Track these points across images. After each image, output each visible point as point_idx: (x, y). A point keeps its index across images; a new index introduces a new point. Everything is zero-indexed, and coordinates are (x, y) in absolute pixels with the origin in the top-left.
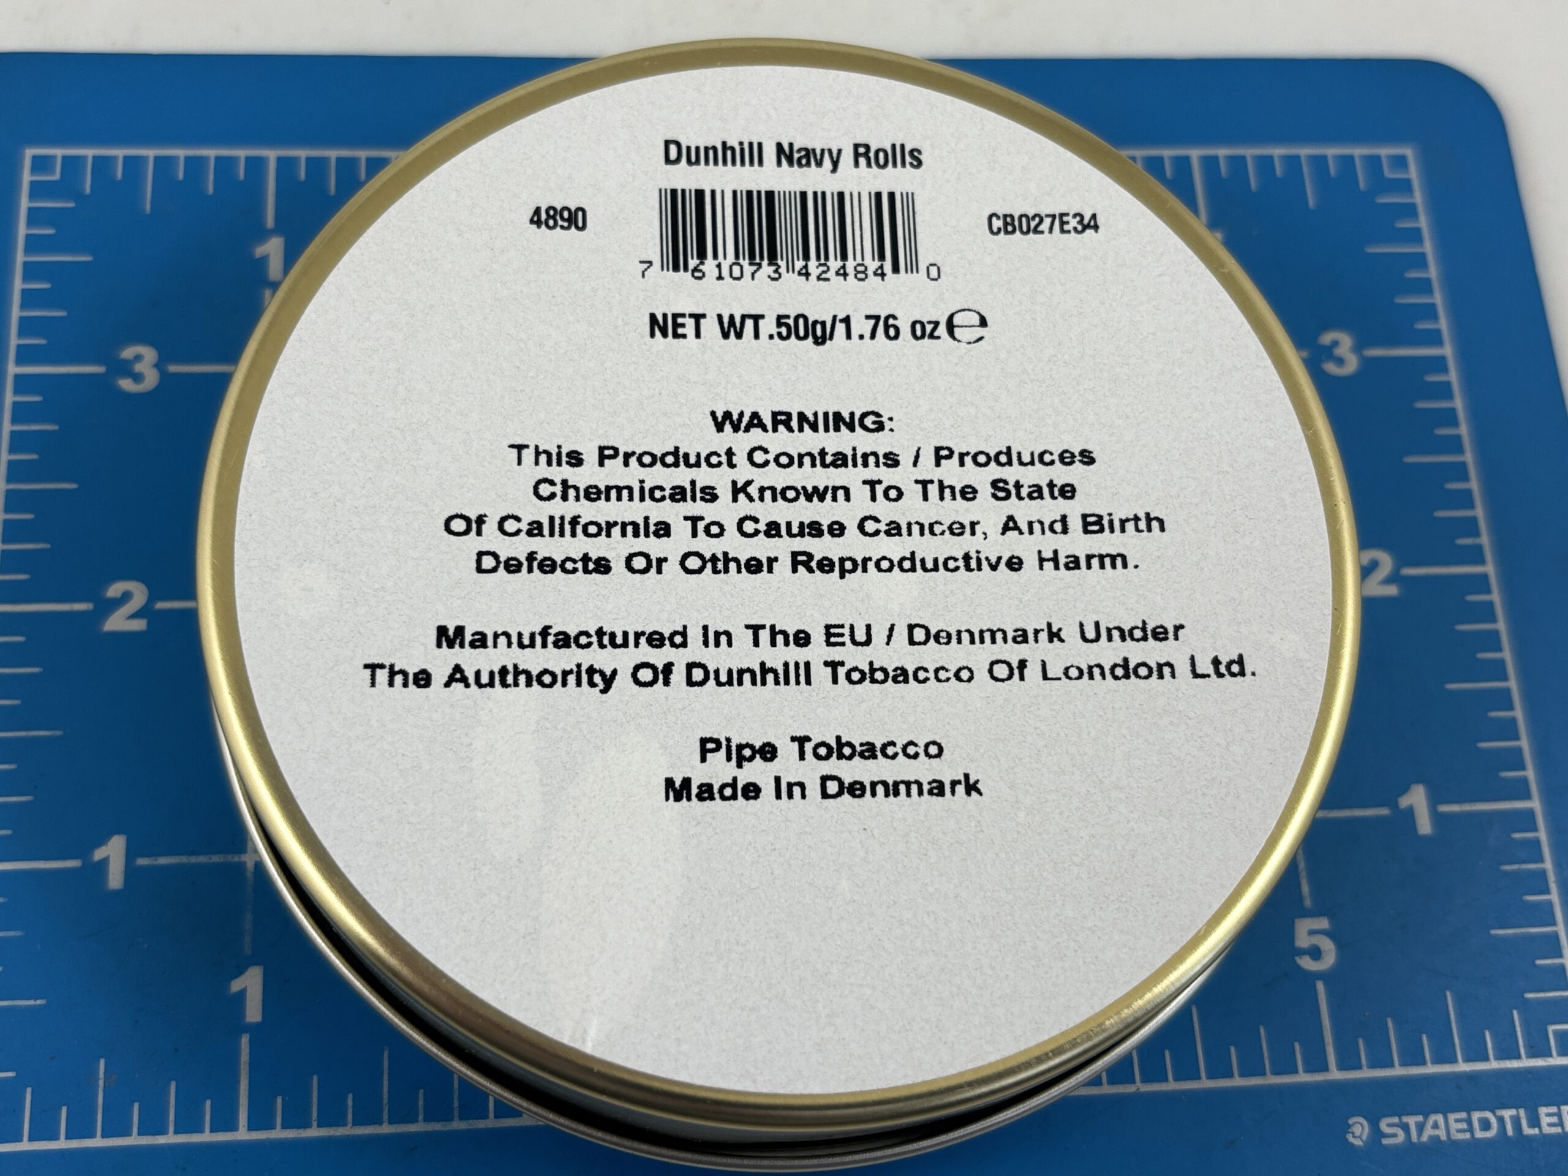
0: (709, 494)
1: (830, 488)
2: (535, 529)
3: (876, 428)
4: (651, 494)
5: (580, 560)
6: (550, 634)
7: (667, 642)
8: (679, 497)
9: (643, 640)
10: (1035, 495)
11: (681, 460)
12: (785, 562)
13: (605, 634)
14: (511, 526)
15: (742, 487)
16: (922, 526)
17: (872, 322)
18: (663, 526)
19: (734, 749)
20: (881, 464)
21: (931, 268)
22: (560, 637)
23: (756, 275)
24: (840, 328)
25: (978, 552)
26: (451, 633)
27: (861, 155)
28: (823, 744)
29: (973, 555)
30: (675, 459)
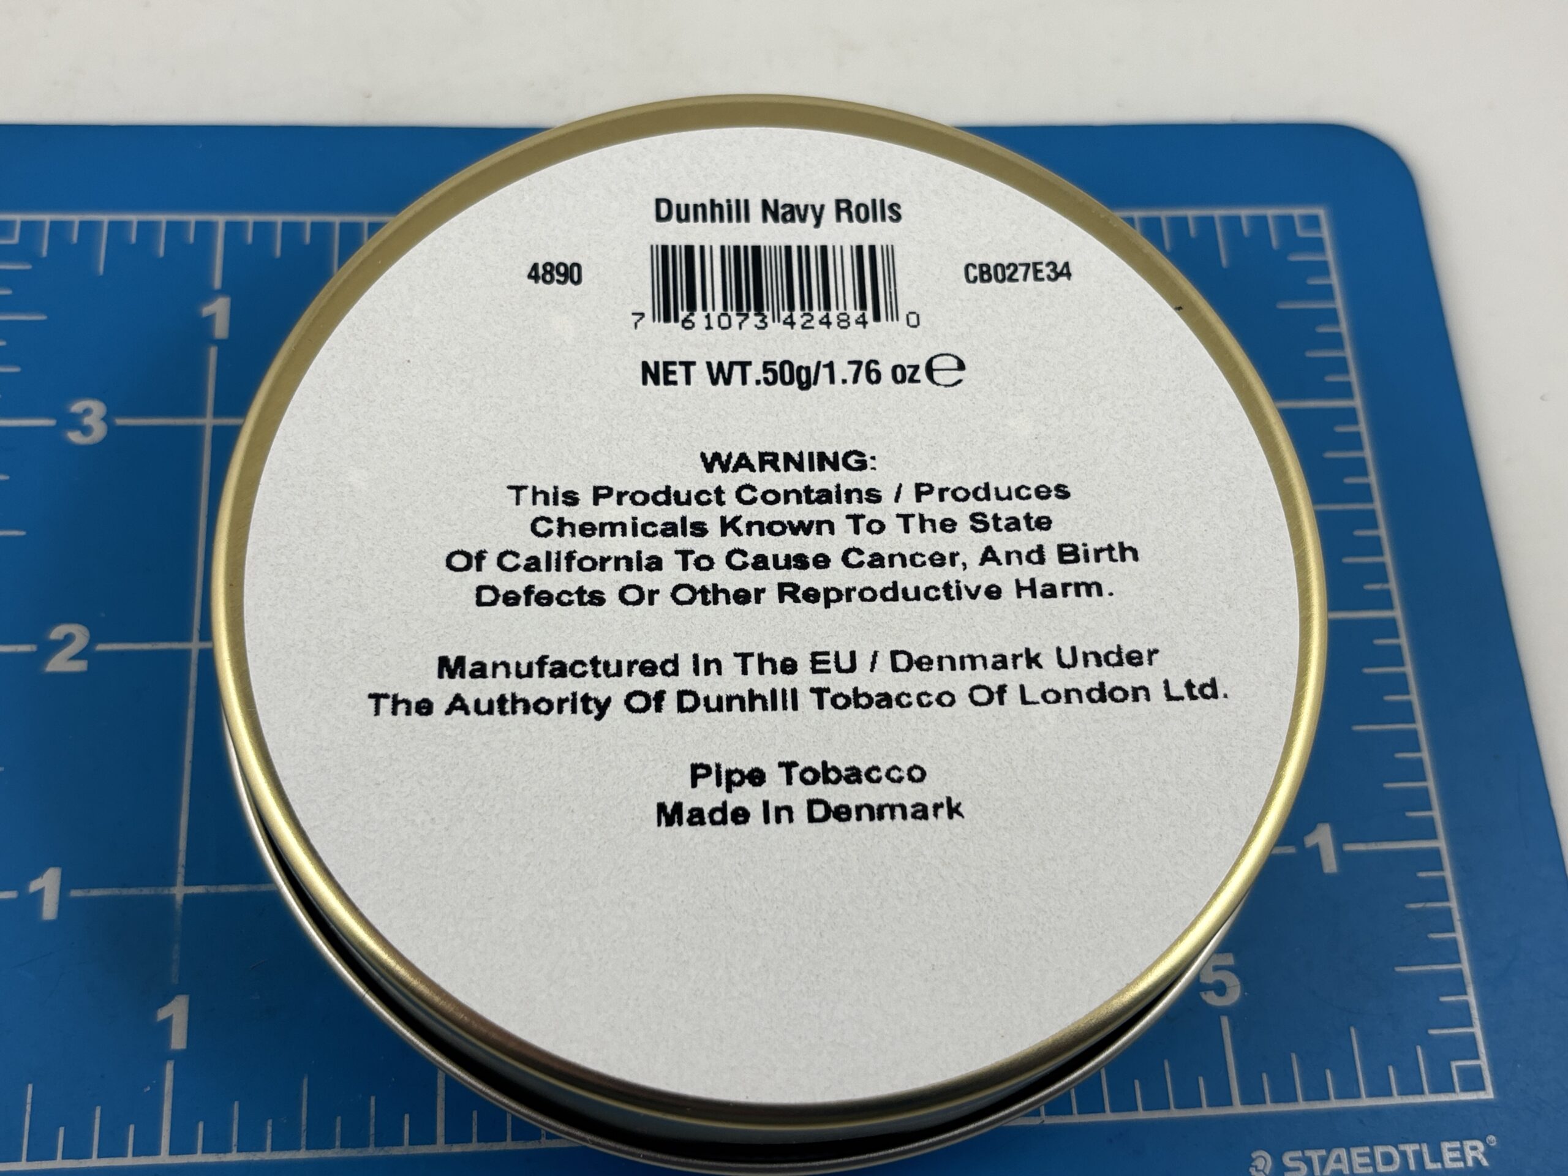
0: (700, 529)
1: (815, 522)
2: (532, 564)
3: (859, 467)
4: (645, 529)
5: (576, 593)
6: (547, 664)
7: (659, 671)
8: (670, 532)
9: (636, 668)
10: (1012, 526)
11: (672, 498)
12: (772, 594)
13: (599, 663)
14: (509, 561)
15: (730, 522)
16: (903, 557)
17: (855, 367)
18: (655, 560)
19: (723, 774)
20: (864, 501)
21: (911, 316)
22: (557, 666)
23: (743, 325)
24: (824, 373)
25: (958, 582)
26: (452, 663)
27: (843, 210)
28: (809, 769)
29: (953, 584)
30: (666, 497)
